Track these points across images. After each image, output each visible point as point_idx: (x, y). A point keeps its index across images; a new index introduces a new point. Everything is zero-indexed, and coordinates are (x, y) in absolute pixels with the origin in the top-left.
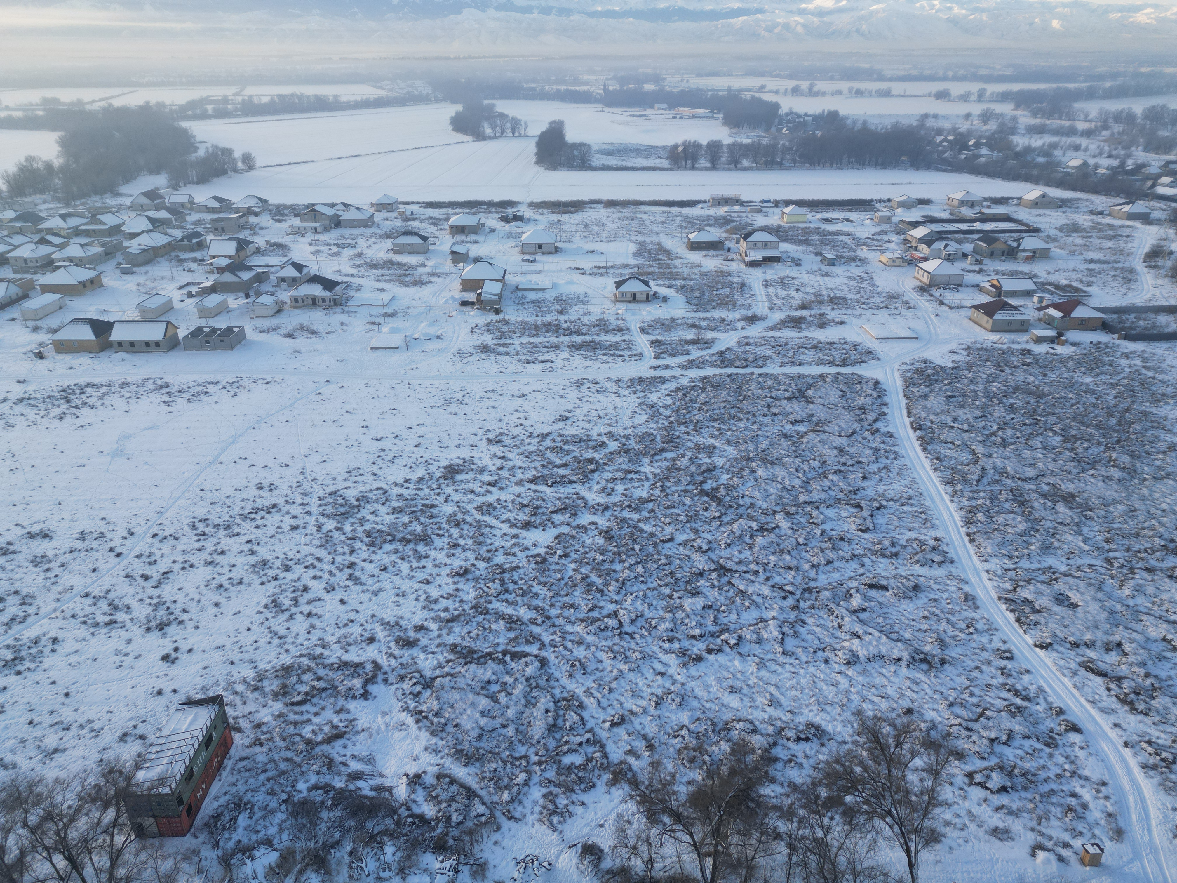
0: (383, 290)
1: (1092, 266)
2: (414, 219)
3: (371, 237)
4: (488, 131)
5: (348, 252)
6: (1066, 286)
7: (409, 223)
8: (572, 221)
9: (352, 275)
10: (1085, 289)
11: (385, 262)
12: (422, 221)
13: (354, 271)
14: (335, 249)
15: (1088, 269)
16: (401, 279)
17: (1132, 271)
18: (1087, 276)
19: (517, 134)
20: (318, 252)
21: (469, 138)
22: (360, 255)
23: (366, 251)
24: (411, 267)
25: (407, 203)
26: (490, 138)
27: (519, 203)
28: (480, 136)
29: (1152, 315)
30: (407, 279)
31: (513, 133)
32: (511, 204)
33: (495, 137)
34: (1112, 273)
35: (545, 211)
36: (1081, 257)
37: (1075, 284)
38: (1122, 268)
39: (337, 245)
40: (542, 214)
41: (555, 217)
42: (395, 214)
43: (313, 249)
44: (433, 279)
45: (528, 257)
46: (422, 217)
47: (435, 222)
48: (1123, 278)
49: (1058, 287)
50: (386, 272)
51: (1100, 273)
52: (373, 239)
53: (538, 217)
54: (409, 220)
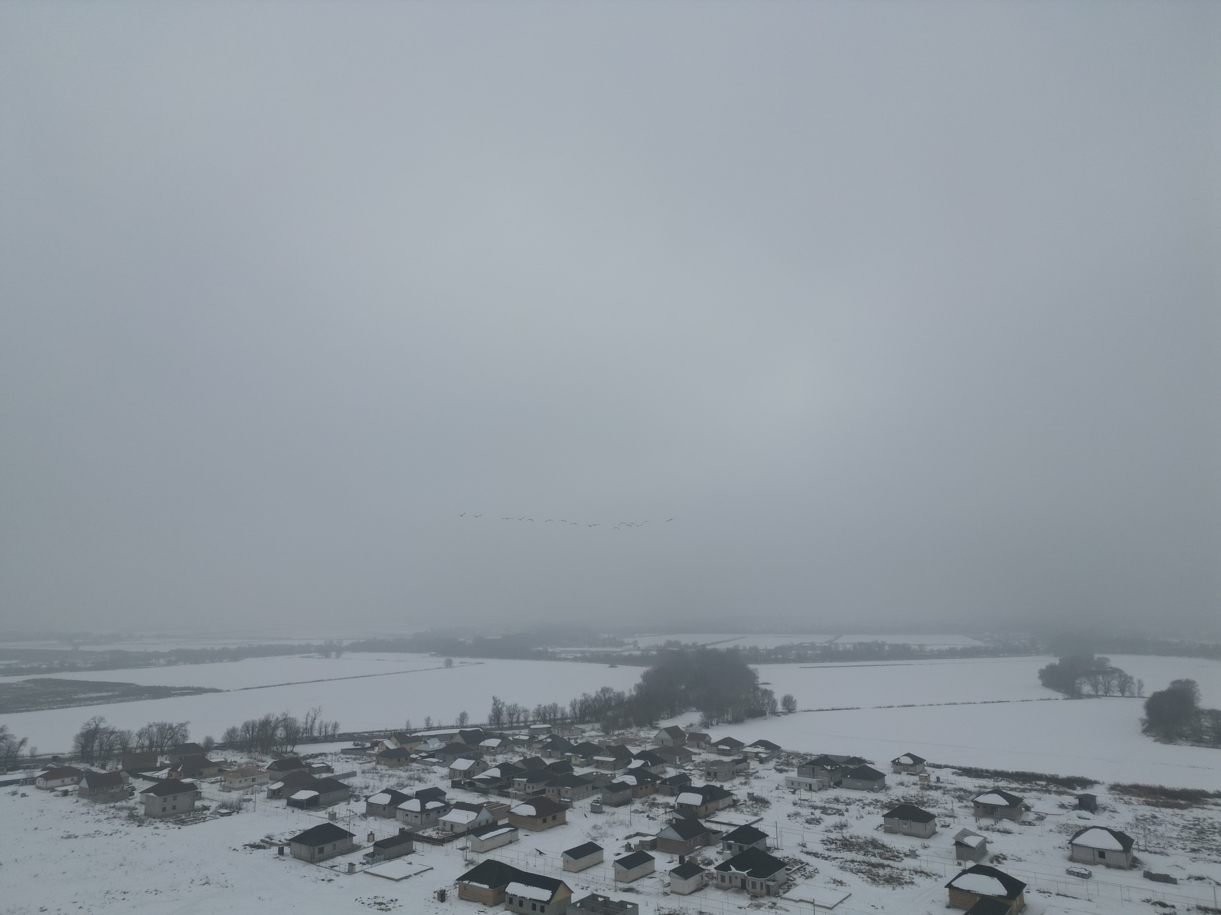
0: (841, 883)
2: (937, 788)
3: (869, 804)
4: (1087, 689)
5: (830, 820)
7: (928, 792)
8: (1176, 820)
9: (815, 855)
11: (867, 843)
12: (946, 791)
13: (820, 848)
14: (818, 813)
16: (874, 871)
19: (1127, 694)
20: (797, 814)
21: (1060, 696)
22: (842, 826)
23: (852, 822)
24: (896, 856)
25: (939, 767)
26: (1089, 696)
27: (1096, 782)
28: (1074, 693)
30: (881, 872)
31: (1122, 691)
32: (1085, 783)
33: (1097, 696)
35: (1134, 799)
39: (824, 810)
40: (1128, 803)
41: (1147, 811)
42: (916, 779)
43: (793, 809)
44: (917, 879)
45: (1078, 867)
46: (950, 787)
47: (962, 795)
50: (860, 857)
52: (871, 809)
53: (1120, 807)
54: (930, 788)
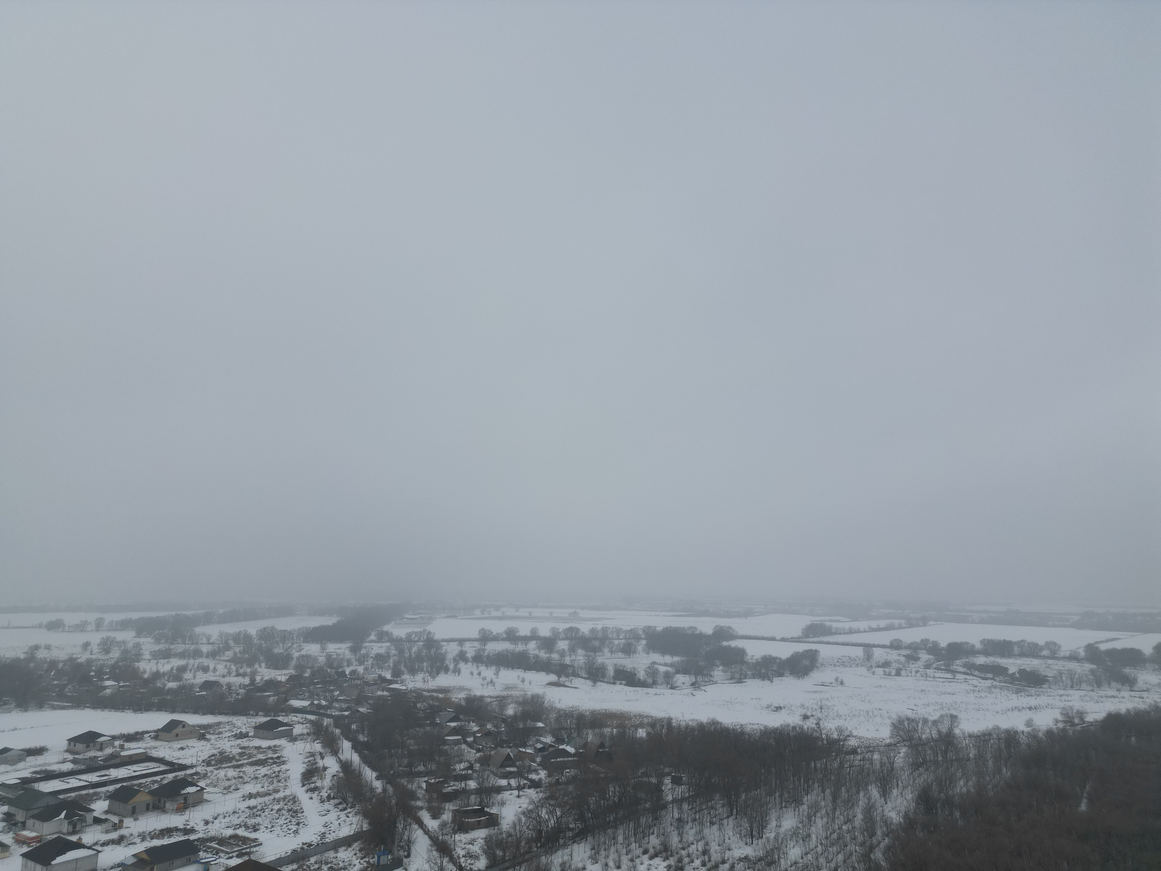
1: (253, 802)
6: (232, 837)
10: (253, 836)
15: (249, 807)
17: (294, 799)
18: (249, 817)
29: (331, 854)
34: (276, 807)
36: (239, 794)
37: (241, 832)
38: (284, 798)
48: (289, 811)
49: (222, 841)
51: (263, 810)
